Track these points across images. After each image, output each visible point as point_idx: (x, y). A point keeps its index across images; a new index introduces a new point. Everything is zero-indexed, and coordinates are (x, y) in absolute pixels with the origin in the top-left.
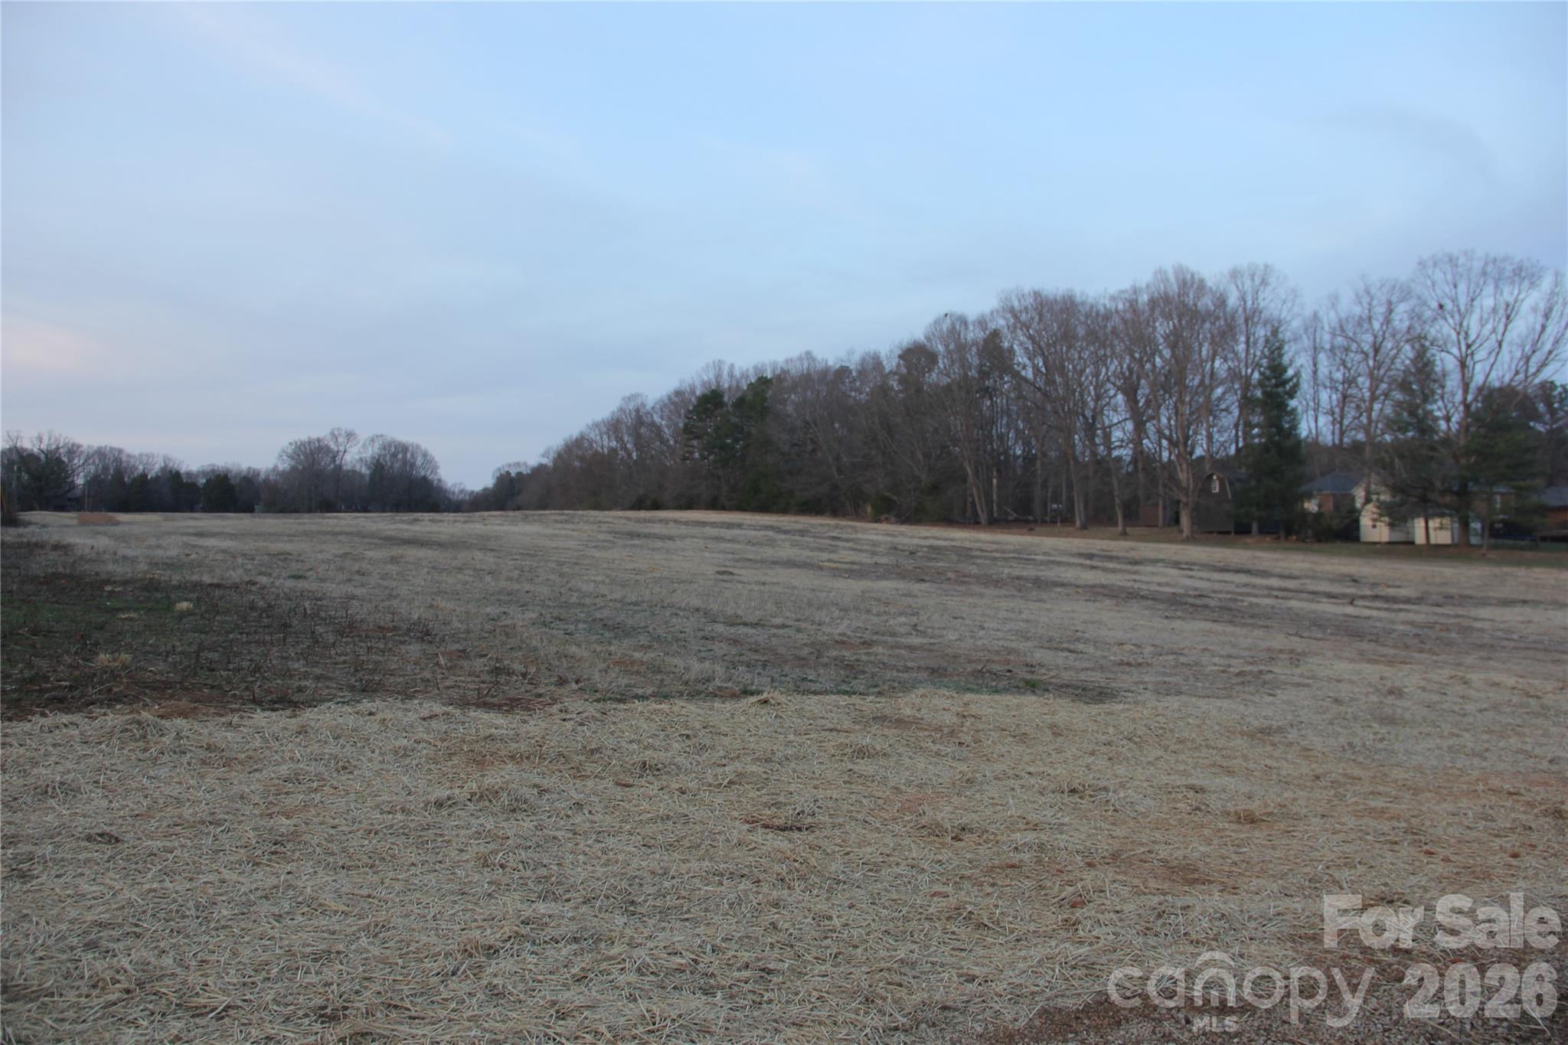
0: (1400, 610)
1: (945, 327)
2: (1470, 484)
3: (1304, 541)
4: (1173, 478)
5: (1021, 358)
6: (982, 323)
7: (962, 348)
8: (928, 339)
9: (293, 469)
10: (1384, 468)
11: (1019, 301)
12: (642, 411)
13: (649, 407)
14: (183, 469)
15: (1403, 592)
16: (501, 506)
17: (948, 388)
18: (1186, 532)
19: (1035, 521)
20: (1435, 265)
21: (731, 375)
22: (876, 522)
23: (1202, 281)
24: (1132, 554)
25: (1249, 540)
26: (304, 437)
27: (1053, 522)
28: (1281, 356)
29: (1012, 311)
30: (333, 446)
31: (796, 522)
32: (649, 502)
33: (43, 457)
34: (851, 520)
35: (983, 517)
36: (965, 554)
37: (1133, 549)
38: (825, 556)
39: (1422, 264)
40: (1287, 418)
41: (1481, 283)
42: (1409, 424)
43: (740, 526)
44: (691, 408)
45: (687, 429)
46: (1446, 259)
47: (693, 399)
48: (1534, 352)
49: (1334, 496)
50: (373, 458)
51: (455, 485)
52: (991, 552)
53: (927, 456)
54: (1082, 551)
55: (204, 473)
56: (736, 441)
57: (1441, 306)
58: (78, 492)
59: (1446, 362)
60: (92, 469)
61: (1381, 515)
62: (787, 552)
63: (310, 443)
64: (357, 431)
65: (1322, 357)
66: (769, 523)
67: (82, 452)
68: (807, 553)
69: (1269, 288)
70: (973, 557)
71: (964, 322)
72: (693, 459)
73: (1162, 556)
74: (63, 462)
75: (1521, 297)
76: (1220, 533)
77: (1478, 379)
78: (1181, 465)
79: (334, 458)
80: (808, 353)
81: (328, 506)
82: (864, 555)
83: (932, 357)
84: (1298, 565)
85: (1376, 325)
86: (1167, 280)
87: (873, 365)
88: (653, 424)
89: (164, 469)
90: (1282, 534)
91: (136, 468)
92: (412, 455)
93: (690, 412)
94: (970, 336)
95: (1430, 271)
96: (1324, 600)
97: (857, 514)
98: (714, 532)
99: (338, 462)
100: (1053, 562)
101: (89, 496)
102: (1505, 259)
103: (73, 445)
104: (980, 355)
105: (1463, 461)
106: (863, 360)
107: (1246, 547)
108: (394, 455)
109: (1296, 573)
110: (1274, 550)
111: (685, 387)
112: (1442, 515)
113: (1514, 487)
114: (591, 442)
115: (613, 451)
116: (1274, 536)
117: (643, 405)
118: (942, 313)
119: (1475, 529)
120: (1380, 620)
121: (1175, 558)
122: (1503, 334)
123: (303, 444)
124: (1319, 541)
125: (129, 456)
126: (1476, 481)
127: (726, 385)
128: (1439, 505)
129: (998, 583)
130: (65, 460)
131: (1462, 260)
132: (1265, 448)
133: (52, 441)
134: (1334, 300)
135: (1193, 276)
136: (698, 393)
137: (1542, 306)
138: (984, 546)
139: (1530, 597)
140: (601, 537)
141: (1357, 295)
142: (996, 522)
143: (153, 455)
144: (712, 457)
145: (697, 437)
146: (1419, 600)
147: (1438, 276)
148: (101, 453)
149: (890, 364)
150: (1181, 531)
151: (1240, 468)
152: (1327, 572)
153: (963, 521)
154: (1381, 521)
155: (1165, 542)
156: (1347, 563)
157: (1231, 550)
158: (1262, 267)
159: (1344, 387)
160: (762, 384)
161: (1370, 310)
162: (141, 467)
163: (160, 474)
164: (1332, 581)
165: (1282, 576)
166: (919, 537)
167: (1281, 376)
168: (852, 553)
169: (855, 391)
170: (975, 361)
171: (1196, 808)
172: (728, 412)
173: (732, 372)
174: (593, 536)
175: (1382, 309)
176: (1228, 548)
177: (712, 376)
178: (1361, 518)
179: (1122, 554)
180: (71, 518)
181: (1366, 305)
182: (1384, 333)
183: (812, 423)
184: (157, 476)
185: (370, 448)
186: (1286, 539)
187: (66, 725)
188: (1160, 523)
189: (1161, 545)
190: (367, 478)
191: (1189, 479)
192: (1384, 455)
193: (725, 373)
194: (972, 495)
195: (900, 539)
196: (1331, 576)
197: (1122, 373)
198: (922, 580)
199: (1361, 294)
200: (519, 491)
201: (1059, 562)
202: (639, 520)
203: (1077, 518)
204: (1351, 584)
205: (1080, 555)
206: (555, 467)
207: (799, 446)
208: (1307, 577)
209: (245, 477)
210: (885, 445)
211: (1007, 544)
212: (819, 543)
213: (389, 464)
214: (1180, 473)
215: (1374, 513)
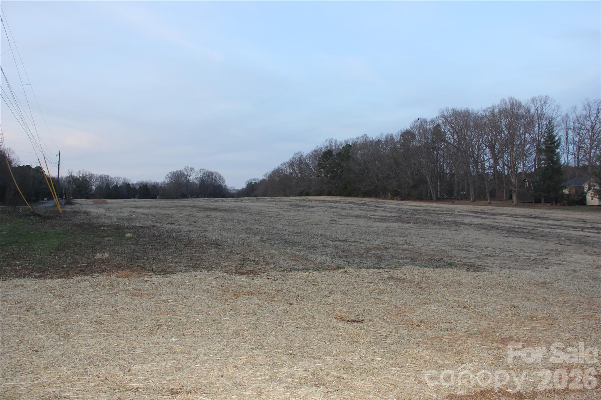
1: (418, 124)
3: (563, 206)
4: (509, 182)
5: (448, 135)
6: (432, 122)
7: (425, 132)
8: (412, 128)
9: (171, 182)
10: (596, 176)
11: (447, 113)
12: (302, 158)
13: (304, 157)
14: (131, 183)
16: (249, 196)
17: (420, 147)
18: (515, 202)
19: (455, 199)
21: (336, 144)
22: (392, 200)
23: (520, 103)
24: (493, 211)
25: (540, 205)
26: (175, 170)
27: (462, 199)
28: (553, 132)
29: (444, 116)
30: (185, 173)
31: (361, 200)
32: (305, 193)
33: (81, 179)
34: (383, 199)
35: (434, 198)
36: (427, 212)
37: (493, 209)
38: (372, 213)
40: (556, 157)
43: (339, 202)
44: (320, 157)
45: (319, 165)
47: (321, 153)
49: (575, 187)
50: (200, 178)
51: (231, 187)
52: (436, 211)
53: (412, 174)
54: (473, 210)
55: (138, 184)
56: (338, 169)
58: (93, 192)
60: (98, 183)
61: (595, 195)
62: (357, 212)
63: (177, 172)
64: (194, 168)
65: (570, 132)
66: (351, 201)
67: (94, 177)
68: (365, 212)
69: (548, 105)
70: (430, 213)
71: (425, 121)
72: (322, 176)
73: (505, 212)
74: (87, 180)
76: (528, 203)
78: (512, 176)
79: (186, 178)
80: (365, 135)
81: (184, 196)
82: (387, 213)
83: (413, 136)
84: (561, 215)
85: (592, 118)
86: (506, 103)
87: (390, 139)
88: (306, 163)
89: (124, 183)
90: (554, 203)
91: (114, 183)
92: (215, 176)
93: (320, 158)
94: (428, 127)
96: (571, 229)
97: (385, 197)
98: (329, 204)
99: (187, 179)
100: (461, 215)
101: (97, 193)
103: (91, 174)
104: (431, 134)
106: (387, 137)
107: (539, 208)
108: (208, 176)
109: (560, 218)
110: (550, 209)
111: (318, 148)
114: (282, 170)
115: (291, 173)
116: (551, 204)
117: (302, 156)
118: (417, 119)
120: (594, 237)
121: (510, 213)
123: (174, 173)
124: (569, 205)
125: (111, 178)
127: (334, 148)
129: (439, 223)
130: (89, 180)
132: (547, 169)
133: (84, 173)
134: (575, 109)
135: (516, 101)
136: (323, 151)
138: (435, 209)
140: (286, 207)
141: (584, 106)
142: (439, 199)
143: (120, 177)
144: (329, 176)
145: (323, 168)
148: (101, 177)
149: (397, 138)
150: (513, 202)
151: (536, 177)
152: (573, 218)
153: (426, 199)
154: (595, 197)
155: (506, 207)
156: (581, 214)
157: (533, 209)
158: (545, 97)
159: (579, 144)
160: (348, 147)
161: (590, 112)
162: (115, 182)
163: (122, 185)
164: (574, 221)
165: (554, 220)
166: (409, 206)
167: (553, 140)
168: (383, 212)
169: (384, 149)
170: (430, 137)
171: (515, 314)
172: (335, 158)
173: (336, 143)
174: (283, 207)
175: (595, 112)
176: (532, 208)
177: (328, 145)
178: (587, 196)
179: (489, 211)
180: (91, 201)
181: (588, 110)
182: (596, 121)
183: (367, 162)
184: (121, 186)
185: (199, 174)
186: (556, 205)
187: (85, 280)
188: (504, 199)
189: (505, 208)
190: (199, 185)
191: (516, 182)
192: (596, 171)
193: (333, 144)
194: (430, 189)
195: (401, 207)
196: (574, 220)
197: (488, 140)
198: (410, 223)
199: (586, 106)
200: (255, 190)
201: (464, 215)
202: (301, 200)
203: (471, 197)
204: (582, 222)
205: (472, 212)
206: (269, 180)
207: (362, 171)
208: (564, 220)
209: (153, 186)
210: (395, 170)
211: (443, 208)
212: (370, 208)
213: (206, 179)
214: (512, 179)
215: (592, 194)
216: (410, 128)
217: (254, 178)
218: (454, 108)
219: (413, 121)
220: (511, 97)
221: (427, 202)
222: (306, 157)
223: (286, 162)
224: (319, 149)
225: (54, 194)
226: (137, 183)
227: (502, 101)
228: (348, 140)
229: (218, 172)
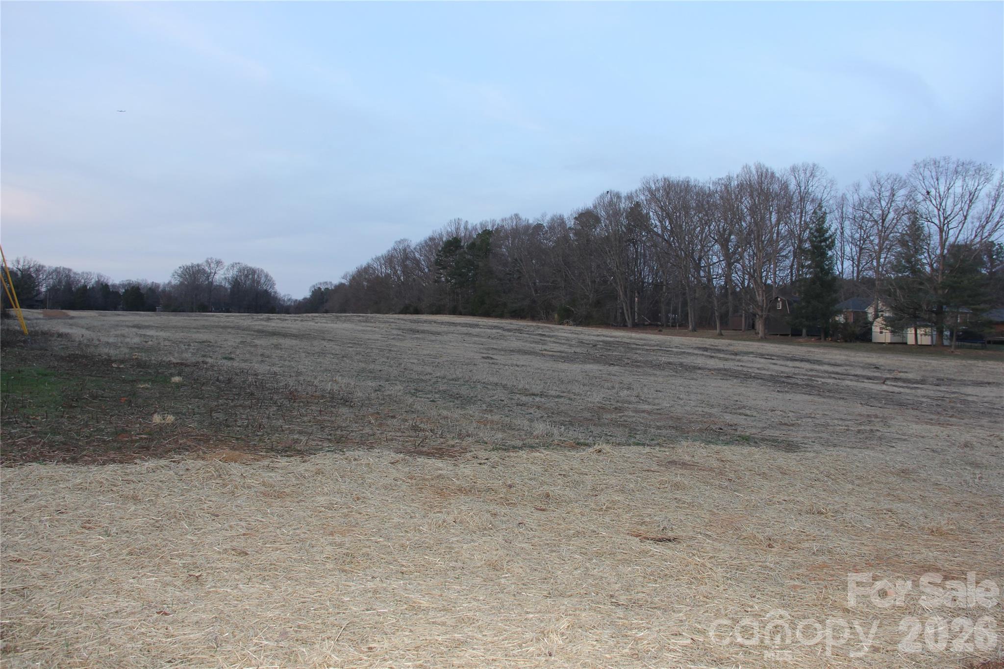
0: (917, 388)
1: (606, 200)
2: (944, 306)
3: (836, 341)
4: (753, 300)
5: (654, 221)
6: (630, 197)
7: (617, 213)
8: (595, 207)
9: (182, 284)
10: (890, 296)
11: (655, 183)
12: (408, 250)
13: (412, 248)
14: (110, 283)
15: (910, 376)
16: (315, 311)
17: (607, 238)
18: (761, 334)
19: (662, 325)
20: (925, 166)
21: (466, 228)
22: (560, 324)
23: (773, 174)
24: (731, 348)
25: (801, 340)
26: (189, 264)
27: (674, 326)
28: (824, 222)
29: (650, 190)
30: (207, 269)
31: (511, 324)
32: (411, 309)
33: (19, 273)
34: (544, 323)
35: (629, 323)
36: (628, 346)
37: (730, 345)
38: (540, 347)
39: (916, 165)
40: (827, 263)
41: (954, 178)
42: (905, 267)
43: (477, 326)
44: (440, 249)
45: (437, 263)
46: (932, 162)
47: (441, 243)
48: (987, 223)
49: (855, 312)
50: (233, 277)
51: (285, 296)
52: (642, 345)
53: (594, 282)
54: (700, 346)
55: (123, 286)
56: (469, 271)
57: (928, 193)
58: (42, 296)
59: (931, 228)
60: (51, 281)
61: (887, 326)
62: (516, 344)
63: (192, 267)
64: (223, 260)
65: (847, 223)
66: (495, 324)
67: (45, 271)
68: (528, 345)
69: (816, 179)
70: (633, 349)
71: (618, 196)
72: (441, 281)
73: (751, 350)
74: (32, 277)
75: (979, 188)
76: (781, 335)
77: (951, 239)
78: (758, 291)
79: (208, 277)
80: (516, 215)
81: (203, 308)
82: (565, 346)
83: (597, 219)
84: (838, 357)
85: (884, 203)
86: (751, 172)
87: (559, 223)
88: (415, 259)
89: (98, 282)
90: (822, 336)
91: (80, 282)
92: (258, 276)
93: (440, 251)
94: (622, 206)
95: (921, 170)
96: (865, 381)
97: (548, 319)
98: (464, 330)
99: (210, 280)
100: (684, 353)
101: (50, 299)
102: (970, 163)
103: (39, 266)
104: (627, 217)
105: (940, 292)
106: (553, 219)
107: (800, 344)
108: (247, 276)
109: (839, 362)
110: (818, 347)
111: (436, 235)
112: (926, 326)
113: (973, 309)
114: (374, 270)
115: (388, 276)
116: (817, 338)
117: (409, 246)
118: (605, 192)
119: (947, 335)
120: (908, 394)
121: (759, 351)
122: (968, 211)
123: (188, 268)
124: (846, 341)
125: (75, 273)
126: (948, 304)
127: (463, 235)
128: (924, 320)
129: (659, 366)
130: (34, 275)
131: (942, 163)
132: (813, 281)
133: (26, 263)
134: (857, 187)
135: (767, 170)
136: (444, 239)
137: (993, 194)
138: (637, 342)
139: (991, 381)
140: (395, 332)
141: (872, 184)
142: (637, 326)
143: (90, 273)
144: (453, 281)
145: (444, 268)
146: (923, 381)
147: (927, 173)
148: (57, 271)
149: (571, 223)
150: (757, 333)
151: (795, 294)
152: (859, 362)
153: (616, 325)
154: (887, 330)
155: (748, 341)
156: (868, 356)
157: (792, 346)
158: (812, 166)
159: (860, 243)
160: (486, 234)
161: (880, 194)
162: (83, 281)
163: (95, 286)
164: (863, 367)
165: (829, 364)
166: (594, 335)
167: (823, 235)
168: (557, 345)
169: (547, 239)
170: (625, 222)
171: (902, 525)
172: (465, 252)
173: (466, 226)
174: (389, 332)
175: (888, 194)
176: (790, 345)
177: (453, 229)
178: (873, 327)
179: (724, 348)
180: (39, 313)
181: (877, 190)
182: (889, 209)
183: (519, 261)
184: (93, 288)
185: (231, 271)
186: (825, 339)
187: (163, 467)
188: (743, 329)
189: (747, 343)
190: (229, 290)
191: (763, 300)
192: (890, 287)
193: (462, 227)
194: (622, 308)
195: (581, 336)
196: (861, 365)
197: (719, 232)
198: (612, 364)
199: (874, 183)
200: (327, 301)
201: (689, 354)
202: (411, 321)
203: (690, 323)
204: (875, 370)
205: (699, 348)
206: (351, 285)
207: (510, 274)
208: (847, 365)
209: (150, 289)
210: (566, 275)
211: (650, 340)
212: (533, 338)
213: (243, 282)
214: (757, 296)
215: (883, 324)
216: (592, 207)
217: (325, 281)
218: (666, 176)
219: (598, 195)
220: (760, 163)
221: (619, 331)
222: (415, 249)
223: (380, 255)
224: (438, 236)
225: (14, 300)
226: (121, 283)
227: (745, 169)
228: (486, 222)
229: (263, 269)
